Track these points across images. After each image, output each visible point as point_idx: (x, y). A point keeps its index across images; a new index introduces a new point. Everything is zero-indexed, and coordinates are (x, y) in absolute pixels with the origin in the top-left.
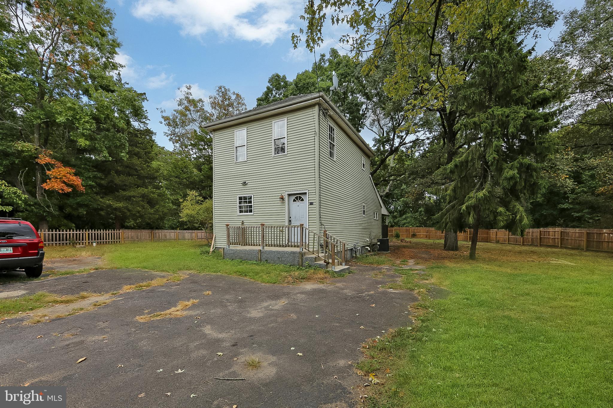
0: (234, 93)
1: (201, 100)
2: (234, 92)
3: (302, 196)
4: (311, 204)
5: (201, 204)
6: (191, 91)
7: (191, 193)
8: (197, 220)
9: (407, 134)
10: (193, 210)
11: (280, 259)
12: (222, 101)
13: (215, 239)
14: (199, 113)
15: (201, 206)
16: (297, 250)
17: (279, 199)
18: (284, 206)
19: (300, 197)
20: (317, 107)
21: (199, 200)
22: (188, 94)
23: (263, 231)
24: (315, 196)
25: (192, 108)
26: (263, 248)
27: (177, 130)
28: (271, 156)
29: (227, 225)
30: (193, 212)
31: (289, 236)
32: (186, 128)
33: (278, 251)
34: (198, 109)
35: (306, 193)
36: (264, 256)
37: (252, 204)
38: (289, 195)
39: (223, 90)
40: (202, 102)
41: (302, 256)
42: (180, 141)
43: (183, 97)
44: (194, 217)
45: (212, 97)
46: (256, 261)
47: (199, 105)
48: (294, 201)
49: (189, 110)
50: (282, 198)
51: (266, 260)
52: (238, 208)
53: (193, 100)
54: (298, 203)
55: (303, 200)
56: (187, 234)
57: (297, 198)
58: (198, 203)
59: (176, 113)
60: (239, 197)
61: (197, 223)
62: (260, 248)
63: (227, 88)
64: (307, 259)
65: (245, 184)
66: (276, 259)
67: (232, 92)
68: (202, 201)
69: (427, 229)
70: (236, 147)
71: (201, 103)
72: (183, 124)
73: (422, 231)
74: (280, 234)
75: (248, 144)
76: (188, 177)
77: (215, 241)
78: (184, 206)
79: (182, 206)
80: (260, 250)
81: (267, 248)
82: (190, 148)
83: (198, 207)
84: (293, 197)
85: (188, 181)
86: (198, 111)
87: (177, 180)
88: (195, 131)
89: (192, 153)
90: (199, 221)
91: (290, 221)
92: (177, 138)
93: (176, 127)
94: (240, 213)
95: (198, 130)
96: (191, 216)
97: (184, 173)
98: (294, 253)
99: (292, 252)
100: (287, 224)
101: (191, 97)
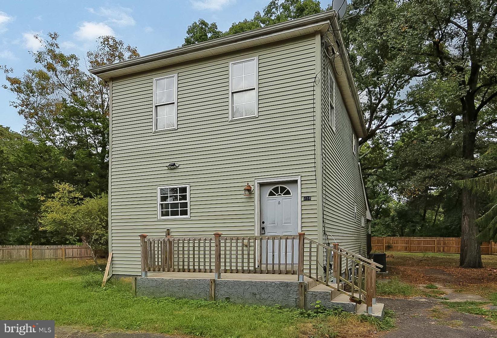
0: (129, 49)
1: (73, 57)
2: (129, 47)
3: (288, 187)
4: (307, 199)
5: (78, 204)
6: (57, 41)
7: (61, 186)
8: (72, 229)
9: (388, 114)
10: (65, 213)
11: (258, 296)
12: (108, 60)
13: (112, 261)
14: (70, 76)
15: (78, 207)
16: (292, 279)
17: (243, 192)
18: (252, 204)
19: (283, 189)
20: (318, 38)
21: (75, 198)
22: (52, 45)
23: (218, 246)
24: (314, 186)
25: (59, 67)
26: (219, 277)
27: (32, 99)
28: (226, 119)
29: (143, 237)
30: (64, 217)
31: (261, 255)
32: (48, 97)
33: (252, 282)
34: (70, 69)
35: (296, 182)
36: (222, 292)
37: (188, 201)
38: (262, 185)
39: (111, 42)
40: (76, 59)
41: (305, 290)
42: (37, 115)
43: (44, 50)
44: (66, 225)
45: (92, 54)
46: (206, 300)
47: (72, 63)
48: (271, 194)
49: (54, 70)
50: (249, 190)
51: (227, 298)
52: (159, 207)
53: (61, 56)
54: (280, 198)
55: (288, 193)
56: (48, 251)
57: (276, 190)
58: (74, 202)
59: (31, 75)
60: (161, 189)
61: (71, 234)
62: (213, 276)
63: (117, 40)
64: (315, 295)
65: (173, 166)
66: (247, 295)
67: (125, 46)
68: (82, 199)
69: (407, 239)
70: (156, 106)
71: (74, 61)
72: (43, 90)
73: (399, 241)
74: (243, 250)
75: (179, 100)
76: (51, 167)
77: (112, 264)
78: (47, 207)
79: (43, 208)
80: (214, 281)
81: (227, 277)
82: (54, 126)
83: (73, 210)
84: (271, 189)
85: (50, 172)
86: (68, 73)
87: (32, 171)
88: (64, 100)
89: (56, 133)
90: (75, 231)
91: (263, 228)
92: (33, 111)
93: (31, 95)
94: (163, 215)
95: (69, 100)
96: (61, 223)
97: (45, 161)
98: (287, 285)
99: (282, 283)
100: (257, 233)
101: (57, 51)
